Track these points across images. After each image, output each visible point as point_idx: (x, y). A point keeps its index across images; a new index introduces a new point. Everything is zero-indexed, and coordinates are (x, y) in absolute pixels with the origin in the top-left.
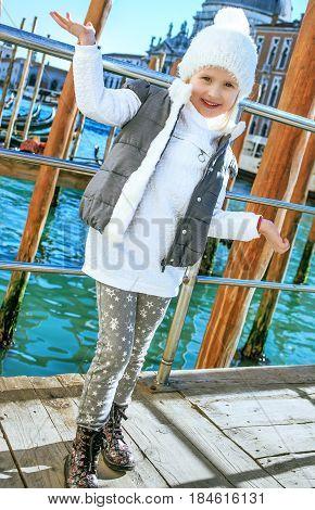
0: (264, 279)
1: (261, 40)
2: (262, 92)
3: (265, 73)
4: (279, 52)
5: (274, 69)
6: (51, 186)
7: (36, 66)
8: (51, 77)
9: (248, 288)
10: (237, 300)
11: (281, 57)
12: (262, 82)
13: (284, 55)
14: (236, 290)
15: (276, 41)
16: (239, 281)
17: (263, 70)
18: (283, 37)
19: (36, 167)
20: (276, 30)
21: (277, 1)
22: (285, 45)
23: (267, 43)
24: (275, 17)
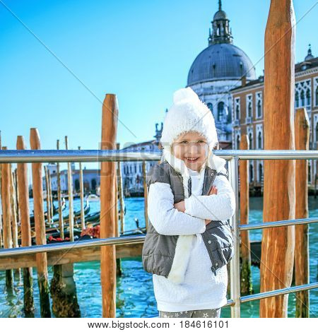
0: (293, 284)
1: (237, 100)
2: (250, 140)
3: (248, 125)
4: (254, 105)
5: (253, 119)
6: (112, 260)
7: (76, 173)
8: (90, 178)
9: (283, 295)
10: (277, 307)
11: (257, 108)
12: (248, 133)
13: (259, 107)
14: (273, 300)
15: (250, 97)
16: (274, 292)
17: (246, 123)
18: (254, 92)
19: (97, 248)
20: (248, 89)
21: (241, 66)
22: (258, 98)
23: (243, 102)
24: (243, 79)
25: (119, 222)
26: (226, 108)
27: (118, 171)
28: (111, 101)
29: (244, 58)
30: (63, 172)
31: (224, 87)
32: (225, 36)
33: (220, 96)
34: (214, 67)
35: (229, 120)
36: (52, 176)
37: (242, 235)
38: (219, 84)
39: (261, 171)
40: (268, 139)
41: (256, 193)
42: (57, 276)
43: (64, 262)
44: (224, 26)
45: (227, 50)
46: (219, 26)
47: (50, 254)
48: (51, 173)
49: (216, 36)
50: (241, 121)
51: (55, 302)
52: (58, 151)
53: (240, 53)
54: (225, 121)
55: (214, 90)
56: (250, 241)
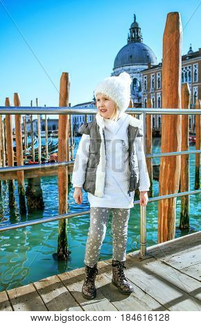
0: (179, 192)
1: (145, 78)
2: (153, 102)
4: (156, 80)
5: (155, 89)
6: (65, 175)
7: (43, 121)
8: (52, 124)
9: (173, 198)
10: (169, 205)
11: (157, 83)
12: (152, 98)
13: (159, 82)
14: (167, 201)
15: (153, 76)
16: (167, 196)
17: (151, 92)
18: (156, 73)
19: (56, 168)
20: (151, 71)
21: (148, 56)
22: (158, 76)
23: (149, 78)
24: (149, 64)
25: (70, 153)
26: (138, 82)
27: (70, 120)
28: (65, 77)
29: (149, 52)
30: (34, 121)
31: (137, 69)
32: (138, 38)
33: (134, 75)
34: (131, 56)
35: (140, 90)
36: (28, 123)
37: (148, 160)
38: (134, 67)
39: (159, 121)
40: (164, 102)
41: (157, 134)
42: (30, 185)
43: (35, 176)
44: (137, 32)
45: (139, 46)
46: (134, 32)
47: (26, 171)
48: (27, 121)
49: (132, 38)
50: (148, 90)
51: (28, 201)
52: (31, 107)
53: (147, 48)
54: (137, 90)
55: (131, 71)
56: (152, 165)
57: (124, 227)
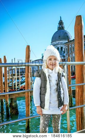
1: (67, 46)
2: (71, 58)
3: (70, 54)
5: (72, 52)
6: (29, 96)
7: (18, 69)
9: (83, 107)
10: (81, 111)
11: (73, 49)
12: (70, 56)
13: (73, 48)
14: (80, 109)
15: (70, 45)
16: (80, 106)
17: (70, 53)
18: (72, 44)
19: (24, 93)
20: (70, 43)
21: (68, 36)
22: (73, 46)
23: (68, 47)
24: (68, 40)
26: (63, 49)
27: (31, 68)
28: (28, 47)
29: (68, 34)
30: (14, 69)
31: (62, 42)
32: (63, 27)
33: (61, 45)
34: (59, 36)
35: (64, 52)
36: (10, 70)
37: (69, 88)
38: (61, 41)
39: (74, 68)
40: (76, 59)
41: (73, 74)
42: (12, 102)
43: (14, 97)
44: (62, 24)
45: (63, 32)
46: (61, 25)
47: (9, 95)
48: (10, 69)
49: (60, 27)
50: (68, 52)
51: (11, 110)
52: (12, 63)
53: (67, 32)
54: (63, 53)
55: (60, 43)
56: (72, 90)
57: (58, 124)
